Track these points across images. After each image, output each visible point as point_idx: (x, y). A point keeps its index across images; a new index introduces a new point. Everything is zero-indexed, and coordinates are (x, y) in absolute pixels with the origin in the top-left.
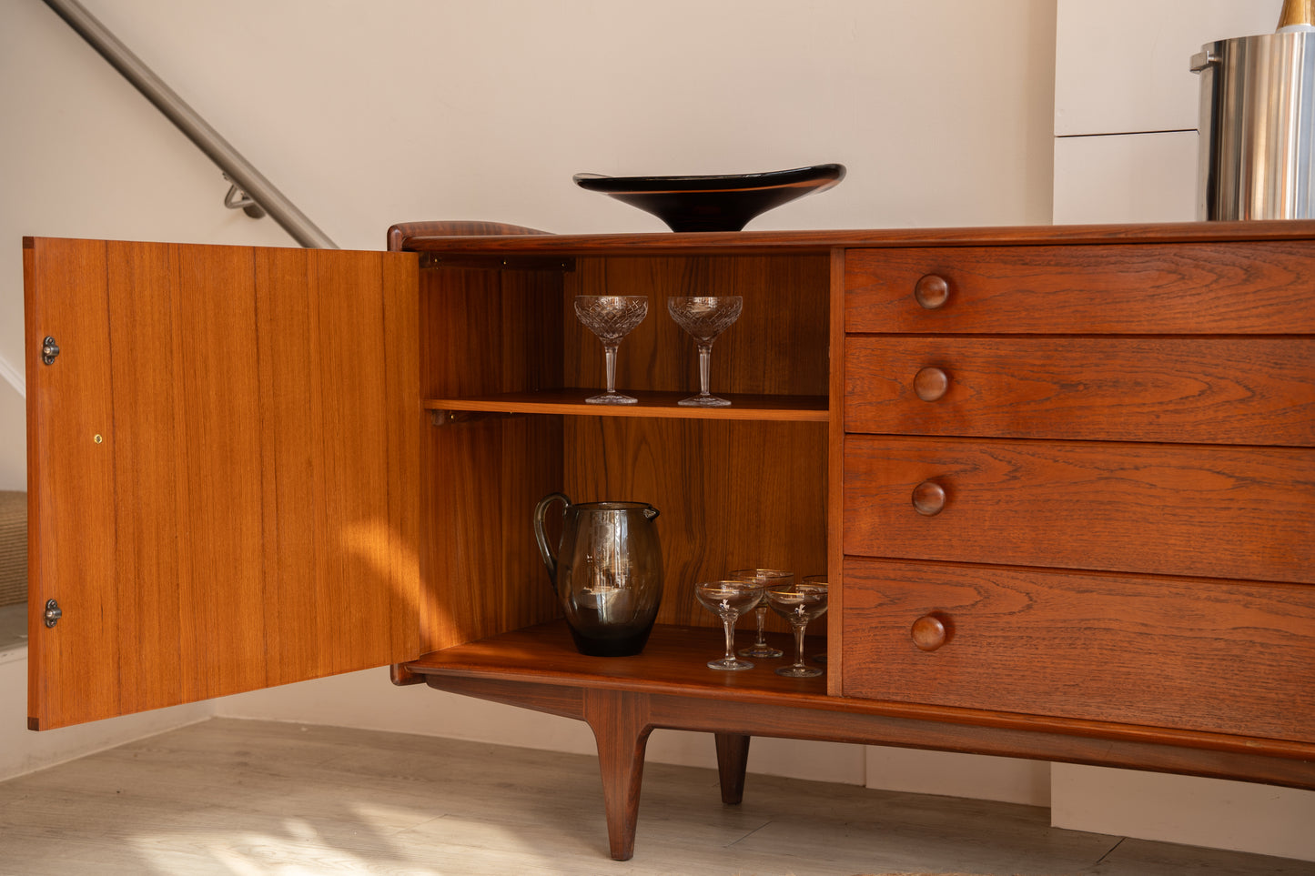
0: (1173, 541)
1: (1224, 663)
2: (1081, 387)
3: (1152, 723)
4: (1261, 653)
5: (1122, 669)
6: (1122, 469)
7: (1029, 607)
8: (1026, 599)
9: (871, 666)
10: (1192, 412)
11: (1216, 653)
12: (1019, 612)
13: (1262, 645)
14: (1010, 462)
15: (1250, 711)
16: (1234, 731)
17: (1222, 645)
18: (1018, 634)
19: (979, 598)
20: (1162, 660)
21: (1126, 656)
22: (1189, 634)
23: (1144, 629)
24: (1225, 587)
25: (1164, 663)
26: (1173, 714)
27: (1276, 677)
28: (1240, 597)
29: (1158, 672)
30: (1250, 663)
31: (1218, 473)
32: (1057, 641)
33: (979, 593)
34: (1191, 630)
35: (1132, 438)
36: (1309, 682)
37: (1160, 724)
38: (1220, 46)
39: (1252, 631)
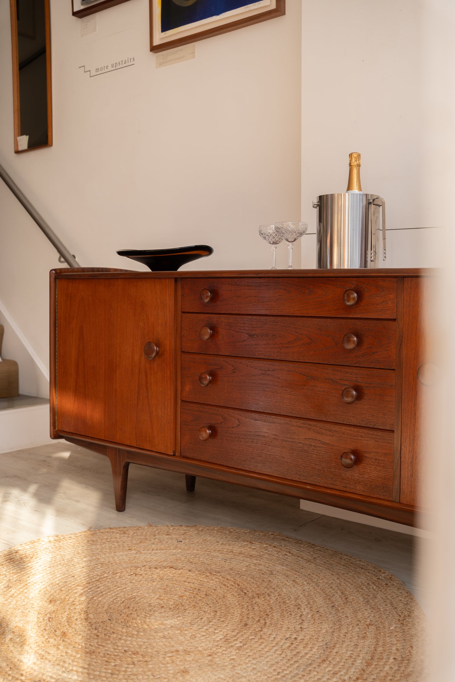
0: (285, 401)
1: (301, 453)
2: (256, 336)
4: (314, 449)
5: (268, 453)
6: (269, 370)
7: (239, 425)
8: (238, 422)
9: (189, 445)
10: (292, 348)
11: (299, 448)
12: (236, 427)
13: (314, 446)
14: (233, 366)
15: (310, 473)
16: (304, 481)
17: (301, 445)
18: (235, 436)
19: (223, 421)
20: (281, 450)
21: (269, 447)
22: (290, 440)
23: (275, 437)
24: (302, 421)
25: (282, 451)
26: (285, 473)
27: (318, 460)
28: (307, 426)
29: (280, 455)
30: (310, 453)
31: (300, 374)
32: (248, 440)
33: (223, 418)
34: (291, 438)
35: (272, 358)
36: (329, 463)
38: (321, 198)
39: (311, 440)
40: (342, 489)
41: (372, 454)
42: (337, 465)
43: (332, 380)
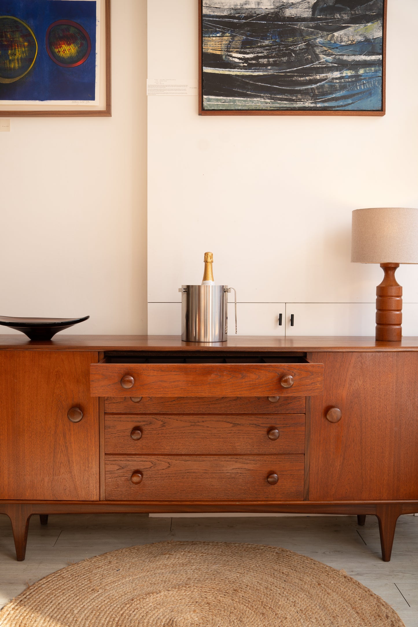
0: (214, 444)
1: (230, 479)
3: (208, 500)
4: (240, 476)
5: (199, 484)
6: (199, 422)
7: (169, 467)
8: (168, 464)
9: (115, 489)
10: (220, 404)
11: (227, 477)
12: (166, 469)
13: (241, 473)
14: (162, 421)
15: (237, 493)
16: (233, 500)
17: (229, 474)
18: (165, 476)
19: (152, 465)
20: (211, 480)
21: (200, 480)
22: (219, 472)
23: (206, 471)
24: (230, 457)
25: (212, 481)
26: (214, 496)
27: (244, 482)
28: (234, 459)
29: (210, 484)
30: (237, 479)
31: (228, 422)
33: (152, 463)
34: (220, 470)
36: (253, 483)
37: (210, 500)
39: (238, 469)
40: (264, 499)
41: (288, 472)
42: (260, 484)
43: (256, 425)
